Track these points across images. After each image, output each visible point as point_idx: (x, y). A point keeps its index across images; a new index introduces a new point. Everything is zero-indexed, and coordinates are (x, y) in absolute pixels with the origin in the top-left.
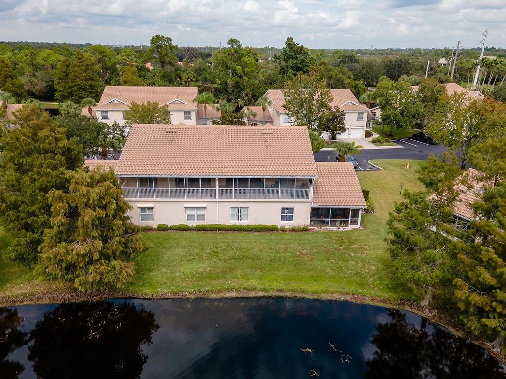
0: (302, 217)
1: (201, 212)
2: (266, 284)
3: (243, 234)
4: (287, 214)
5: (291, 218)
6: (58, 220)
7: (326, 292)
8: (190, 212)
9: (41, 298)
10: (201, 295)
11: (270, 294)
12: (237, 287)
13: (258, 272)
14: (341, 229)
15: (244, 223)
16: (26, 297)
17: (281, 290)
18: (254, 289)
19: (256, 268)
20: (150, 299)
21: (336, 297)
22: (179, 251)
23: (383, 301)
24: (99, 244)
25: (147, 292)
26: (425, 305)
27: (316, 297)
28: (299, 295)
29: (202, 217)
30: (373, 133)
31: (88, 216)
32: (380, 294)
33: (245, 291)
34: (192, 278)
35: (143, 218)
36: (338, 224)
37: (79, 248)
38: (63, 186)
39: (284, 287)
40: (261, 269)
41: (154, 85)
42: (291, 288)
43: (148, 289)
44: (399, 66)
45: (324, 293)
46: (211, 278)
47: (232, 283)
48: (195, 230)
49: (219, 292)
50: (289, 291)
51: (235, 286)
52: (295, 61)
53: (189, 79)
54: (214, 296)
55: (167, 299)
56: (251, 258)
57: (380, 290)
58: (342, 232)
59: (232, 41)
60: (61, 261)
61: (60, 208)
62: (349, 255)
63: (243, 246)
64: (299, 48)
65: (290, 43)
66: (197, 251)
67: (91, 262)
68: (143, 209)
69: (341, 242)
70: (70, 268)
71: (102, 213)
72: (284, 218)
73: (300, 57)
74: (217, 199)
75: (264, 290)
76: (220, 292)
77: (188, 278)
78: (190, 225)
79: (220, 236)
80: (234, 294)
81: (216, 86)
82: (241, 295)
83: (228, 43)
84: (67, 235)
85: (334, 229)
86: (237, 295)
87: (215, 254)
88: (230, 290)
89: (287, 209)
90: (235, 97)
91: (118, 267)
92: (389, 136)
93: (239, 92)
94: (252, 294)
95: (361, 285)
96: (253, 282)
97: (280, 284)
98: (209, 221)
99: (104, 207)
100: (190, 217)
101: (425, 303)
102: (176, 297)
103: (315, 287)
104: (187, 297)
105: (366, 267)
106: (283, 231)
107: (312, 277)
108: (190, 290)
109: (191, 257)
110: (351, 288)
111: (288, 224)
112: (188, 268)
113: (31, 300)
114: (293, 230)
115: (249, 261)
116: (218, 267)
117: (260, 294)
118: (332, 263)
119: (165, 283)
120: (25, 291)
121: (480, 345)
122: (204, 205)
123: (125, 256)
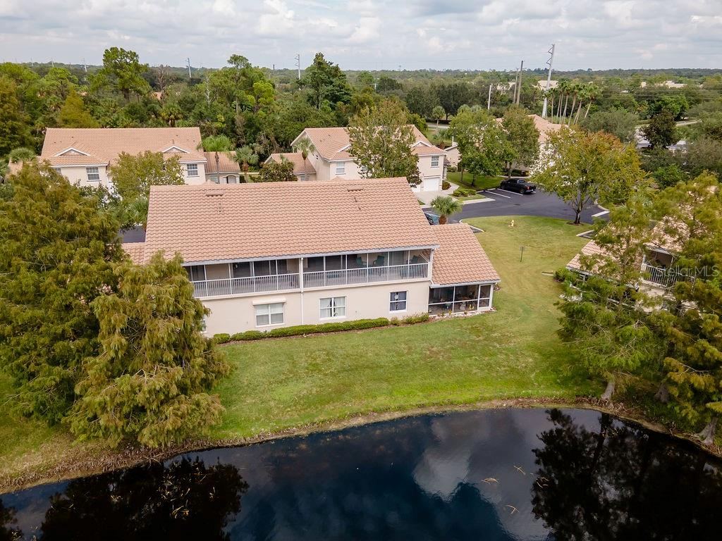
0: (418, 303)
1: (278, 310)
2: (401, 400)
3: (342, 335)
4: (398, 301)
5: (402, 306)
7: (483, 399)
8: (261, 312)
9: (66, 470)
10: (315, 429)
11: (410, 413)
12: (363, 410)
13: (385, 385)
14: (469, 314)
15: (340, 319)
16: (39, 472)
17: (423, 406)
18: (387, 410)
20: (241, 446)
21: (496, 403)
22: (259, 369)
23: (556, 401)
26: (607, 399)
27: (470, 408)
28: (448, 409)
29: (279, 317)
30: (451, 184)
32: (550, 392)
33: (375, 414)
34: (295, 406)
36: (462, 308)
37: (153, 380)
39: (425, 401)
40: (386, 380)
41: (114, 125)
42: (435, 402)
43: (236, 431)
44: (455, 93)
45: (480, 401)
46: (322, 402)
47: (355, 406)
48: (272, 337)
49: (339, 420)
50: (434, 405)
51: (359, 409)
52: (330, 87)
53: (172, 116)
54: (333, 427)
55: (267, 441)
57: (548, 387)
58: (472, 318)
59: (235, 59)
60: (122, 404)
62: (495, 347)
63: (350, 352)
64: (333, 68)
65: (320, 62)
66: (287, 366)
67: (167, 400)
69: (476, 330)
72: (394, 306)
73: (336, 81)
74: (302, 289)
75: (400, 408)
76: (341, 421)
77: (290, 407)
78: (262, 331)
79: (312, 342)
80: (361, 421)
81: (219, 125)
82: (372, 421)
83: (230, 62)
85: (460, 314)
86: (366, 422)
87: (314, 368)
88: (355, 415)
89: (397, 293)
90: (248, 140)
91: (204, 403)
92: (471, 186)
93: (255, 133)
94: (386, 417)
95: (523, 384)
96: (382, 400)
97: (419, 398)
98: (288, 323)
100: (261, 319)
101: (606, 396)
102: (280, 437)
103: (466, 395)
104: (296, 434)
105: (521, 360)
106: (395, 325)
107: (457, 382)
108: (299, 425)
109: (284, 377)
110: (512, 391)
111: (400, 315)
112: (285, 393)
113: (50, 476)
114: (409, 322)
115: (368, 371)
116: (329, 386)
117: (397, 415)
118: (476, 360)
119: (258, 419)
120: (36, 463)
121: (686, 438)
122: (281, 299)
123: (207, 385)
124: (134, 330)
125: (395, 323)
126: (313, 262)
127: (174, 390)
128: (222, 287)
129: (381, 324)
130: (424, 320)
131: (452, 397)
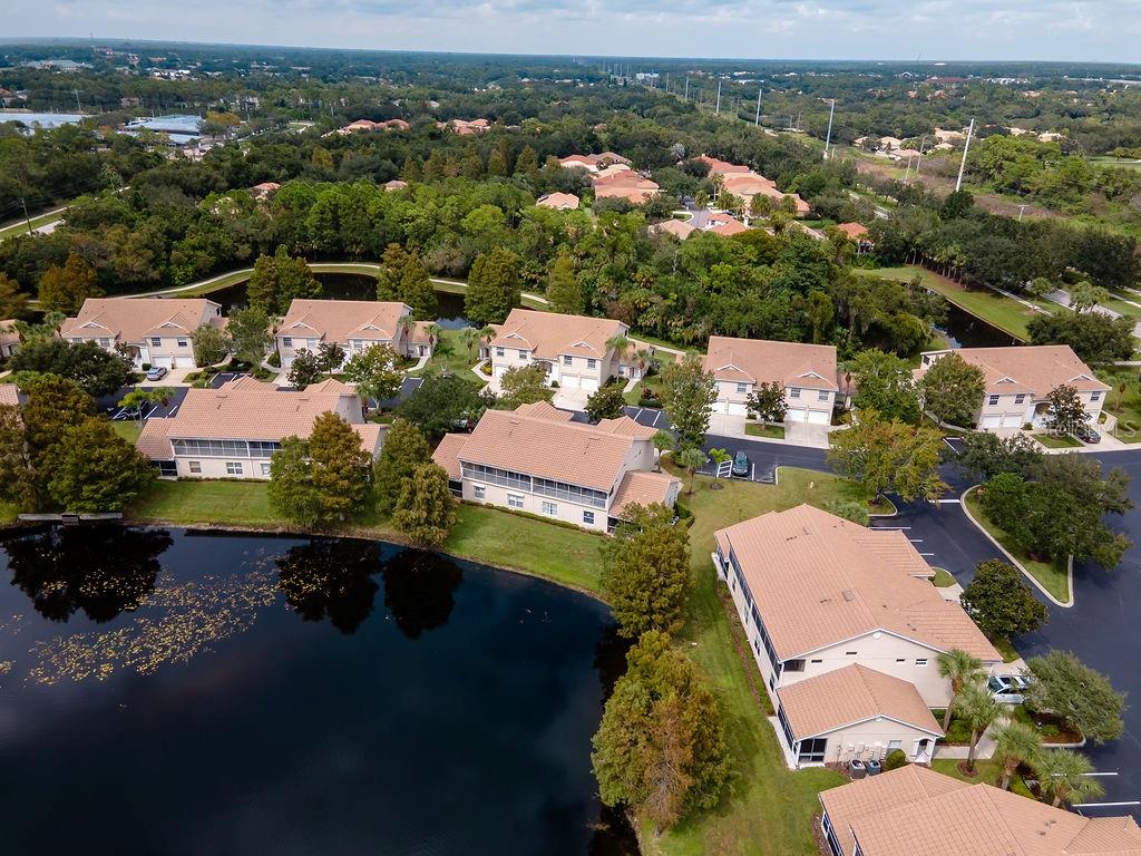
0: (601, 524)
1: (520, 501)
2: (536, 568)
4: (589, 517)
5: (592, 522)
6: (405, 495)
7: (574, 584)
8: (511, 499)
10: (488, 564)
11: (535, 575)
12: (515, 565)
13: (536, 558)
15: (552, 517)
17: (544, 575)
18: (525, 569)
19: (538, 555)
21: (579, 589)
22: (491, 528)
24: (425, 514)
25: (455, 553)
27: (564, 585)
28: (553, 581)
29: (520, 504)
31: (420, 496)
33: (519, 569)
34: (488, 550)
35: (477, 495)
37: (413, 514)
38: (410, 474)
39: (547, 573)
42: (552, 575)
45: (572, 584)
46: (501, 554)
48: (514, 514)
49: (501, 564)
50: (549, 577)
51: (513, 563)
54: (496, 567)
55: (466, 561)
56: (538, 548)
60: (403, 520)
61: (406, 489)
63: (540, 536)
66: (503, 531)
67: (419, 524)
68: (477, 488)
70: (407, 525)
71: (429, 496)
72: (585, 520)
74: (532, 492)
75: (532, 571)
77: (486, 550)
78: (509, 509)
79: (528, 524)
80: (510, 569)
82: (514, 571)
84: (409, 505)
86: (512, 570)
87: (514, 537)
88: (509, 565)
89: (589, 513)
94: (523, 572)
97: (546, 571)
98: (524, 509)
99: (431, 492)
100: (511, 502)
102: (472, 561)
103: (569, 579)
104: (479, 562)
106: (581, 531)
107: (572, 571)
108: (483, 559)
109: (496, 535)
111: (587, 526)
112: (490, 543)
114: (590, 532)
115: (535, 549)
116: (511, 547)
117: (528, 573)
119: (469, 550)
122: (522, 495)
123: (442, 524)
124: (413, 493)
125: (583, 531)
126: (539, 481)
127: (422, 521)
128: (492, 480)
129: (576, 528)
130: (600, 534)
131: (561, 577)
